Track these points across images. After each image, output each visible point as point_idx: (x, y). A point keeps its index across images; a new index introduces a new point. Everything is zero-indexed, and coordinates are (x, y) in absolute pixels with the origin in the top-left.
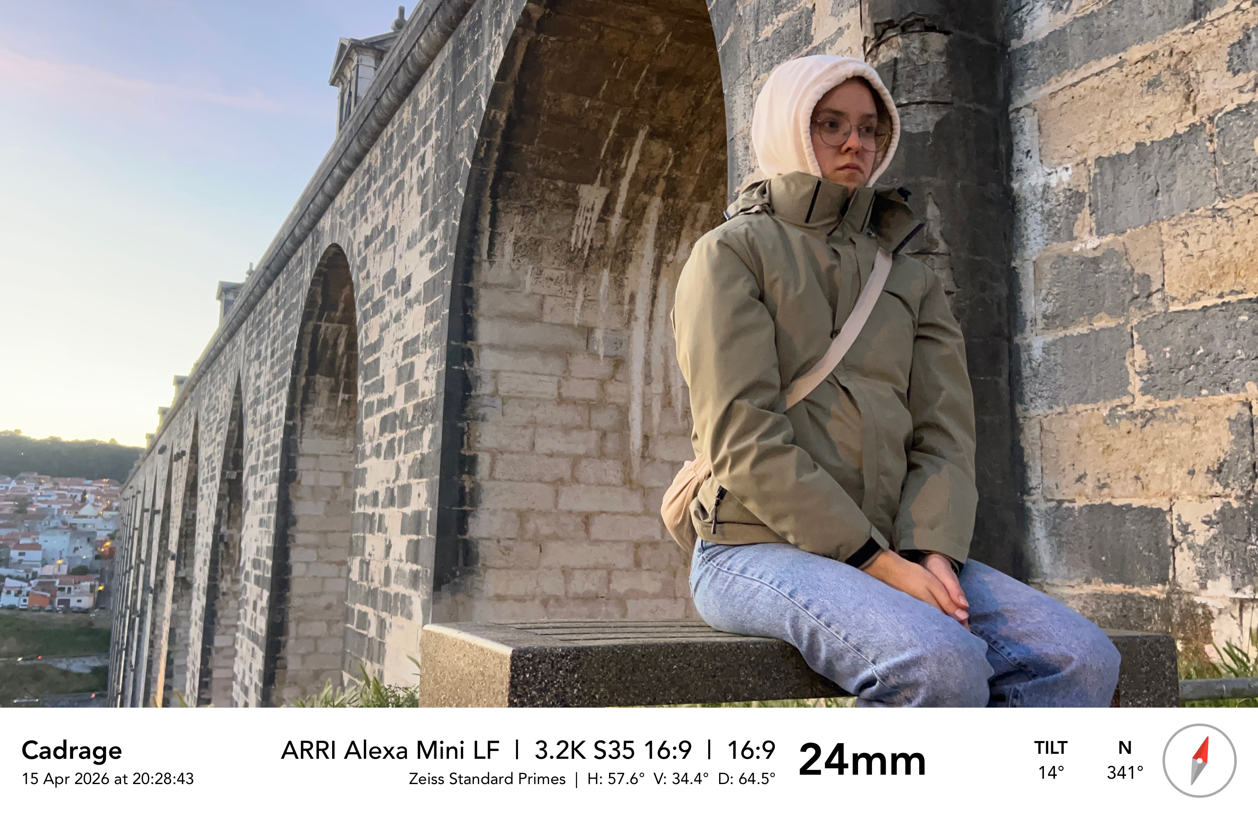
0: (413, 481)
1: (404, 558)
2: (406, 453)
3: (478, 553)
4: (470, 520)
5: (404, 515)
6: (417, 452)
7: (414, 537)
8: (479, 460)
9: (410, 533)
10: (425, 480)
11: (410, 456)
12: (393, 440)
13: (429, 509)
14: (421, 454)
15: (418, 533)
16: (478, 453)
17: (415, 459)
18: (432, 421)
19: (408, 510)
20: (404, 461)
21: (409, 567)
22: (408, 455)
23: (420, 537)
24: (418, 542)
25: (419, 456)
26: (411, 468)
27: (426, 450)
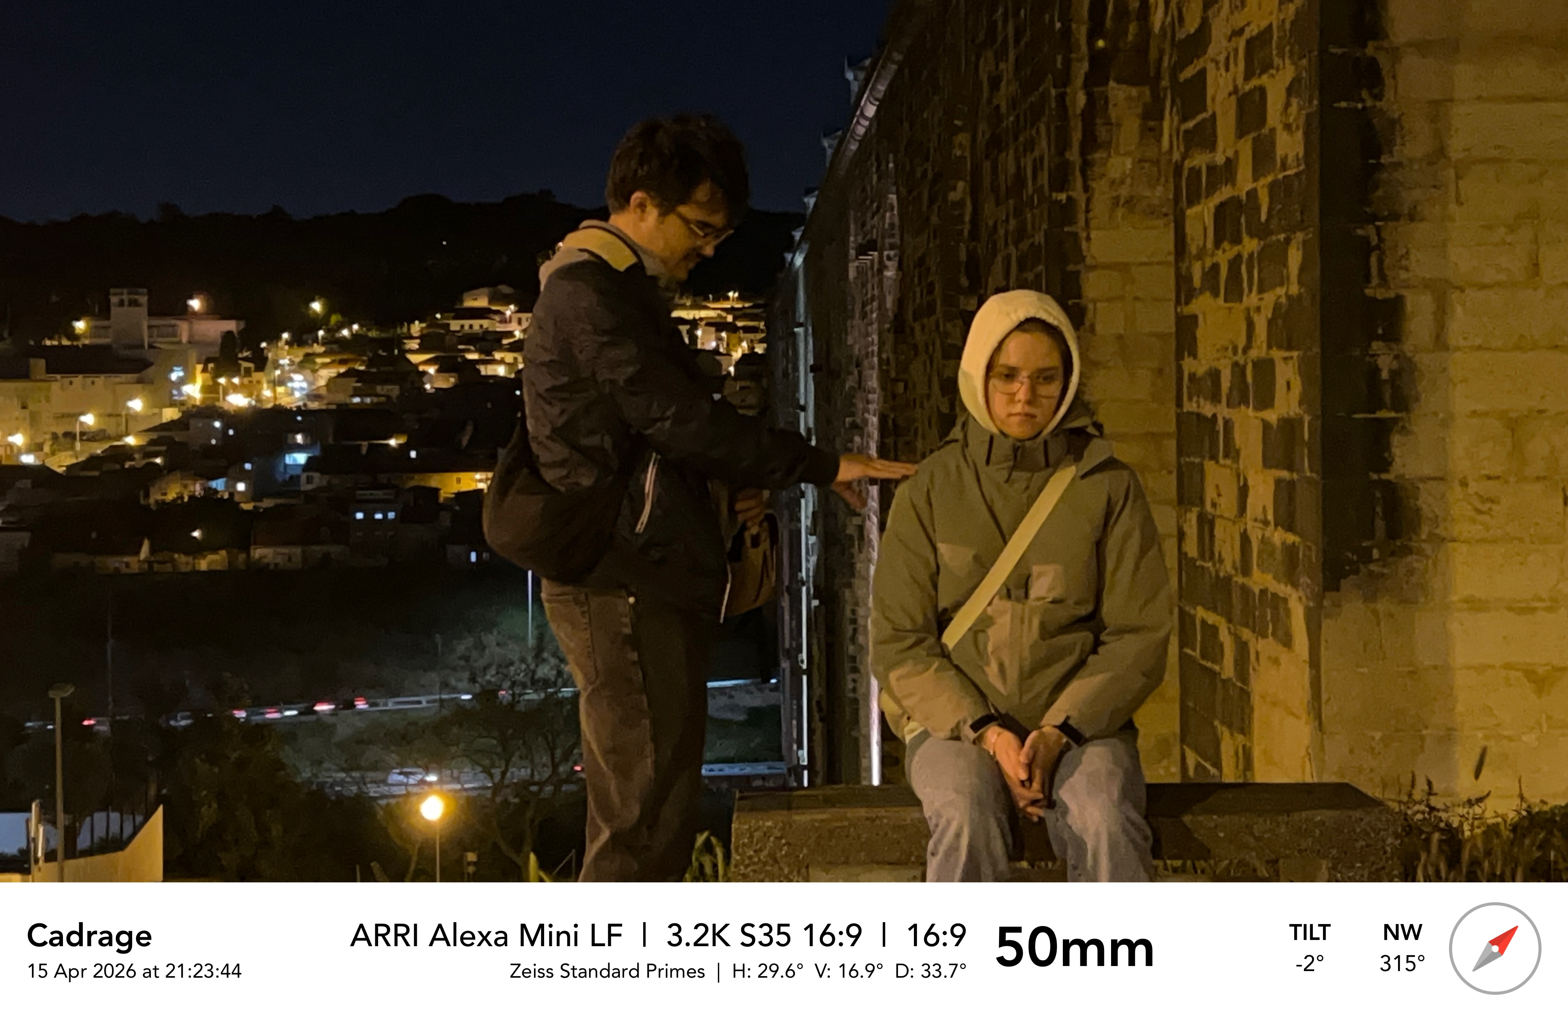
0: (1277, 354)
1: (1270, 517)
2: (1261, 291)
3: (1418, 510)
4: (1396, 439)
5: (1266, 425)
6: (1281, 291)
7: (1285, 474)
8: (1409, 308)
9: (1277, 467)
10: (1295, 354)
11: (1270, 298)
12: (1239, 257)
13: (1307, 419)
14: (1289, 297)
15: (1290, 468)
16: (1403, 292)
17: (1277, 307)
18: (1301, 226)
19: (1272, 416)
20: (1258, 309)
21: (1279, 537)
22: (1266, 296)
23: (1295, 476)
24: (1291, 484)
25: (1283, 300)
26: (1271, 323)
27: (1294, 289)
